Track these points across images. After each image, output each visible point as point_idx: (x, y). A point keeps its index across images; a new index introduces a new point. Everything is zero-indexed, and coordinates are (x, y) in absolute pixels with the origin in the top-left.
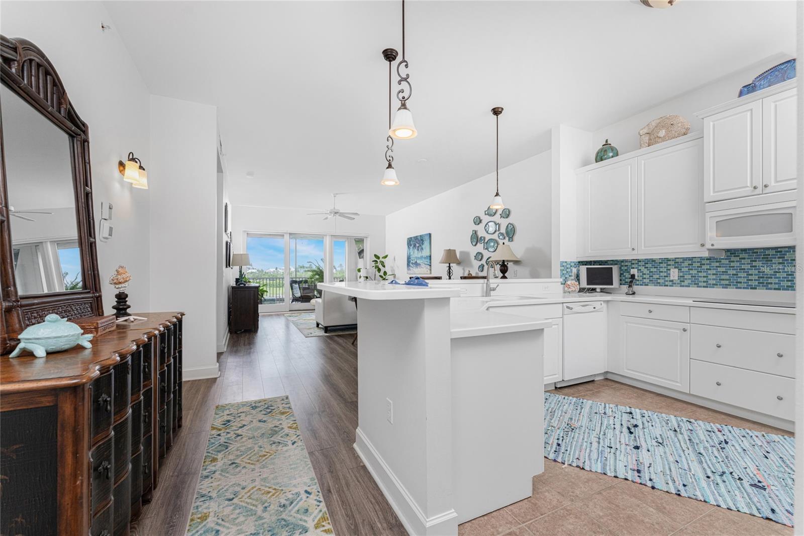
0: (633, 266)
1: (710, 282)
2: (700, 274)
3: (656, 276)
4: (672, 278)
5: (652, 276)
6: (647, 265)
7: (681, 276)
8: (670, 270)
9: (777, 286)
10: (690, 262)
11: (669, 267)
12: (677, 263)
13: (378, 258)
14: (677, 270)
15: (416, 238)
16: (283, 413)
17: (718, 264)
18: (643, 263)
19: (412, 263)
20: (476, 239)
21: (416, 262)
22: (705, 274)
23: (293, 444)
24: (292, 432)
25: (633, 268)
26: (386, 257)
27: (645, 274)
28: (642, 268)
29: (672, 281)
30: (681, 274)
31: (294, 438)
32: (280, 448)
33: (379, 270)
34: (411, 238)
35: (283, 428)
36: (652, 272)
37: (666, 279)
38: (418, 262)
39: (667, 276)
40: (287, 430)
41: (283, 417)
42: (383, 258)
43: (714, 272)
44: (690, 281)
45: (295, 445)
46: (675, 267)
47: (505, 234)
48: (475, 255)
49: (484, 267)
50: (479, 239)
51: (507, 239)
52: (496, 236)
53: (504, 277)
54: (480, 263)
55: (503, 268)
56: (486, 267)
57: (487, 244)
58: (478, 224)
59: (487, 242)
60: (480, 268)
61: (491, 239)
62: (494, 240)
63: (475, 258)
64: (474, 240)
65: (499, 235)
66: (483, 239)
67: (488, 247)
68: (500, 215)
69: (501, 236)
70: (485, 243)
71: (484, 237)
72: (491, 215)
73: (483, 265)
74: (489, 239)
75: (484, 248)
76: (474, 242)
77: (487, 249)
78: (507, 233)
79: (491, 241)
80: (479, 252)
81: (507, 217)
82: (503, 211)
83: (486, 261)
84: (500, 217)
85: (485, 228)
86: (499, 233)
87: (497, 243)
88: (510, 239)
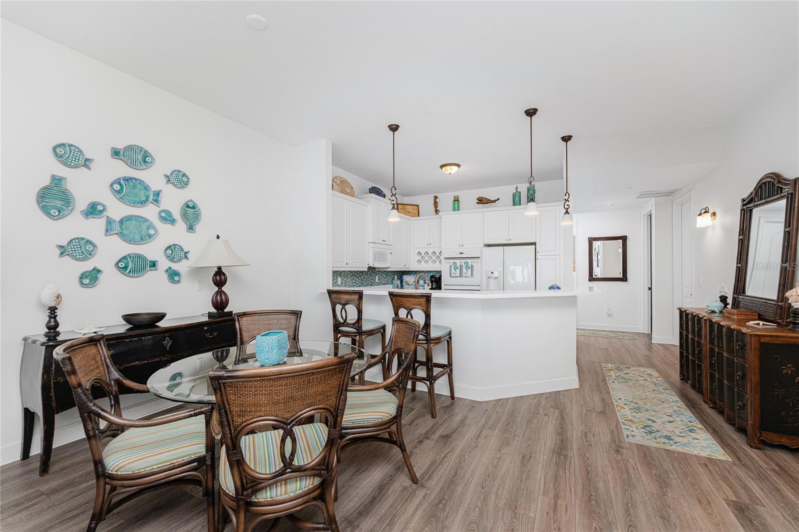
11: (338, 276)
12: (340, 273)
14: (340, 278)
16: (631, 421)
20: (54, 198)
23: (620, 399)
24: (622, 405)
31: (620, 401)
32: (631, 400)
35: (630, 409)
40: (626, 407)
41: (630, 417)
45: (619, 398)
46: (340, 276)
47: (177, 215)
48: (64, 244)
49: (101, 277)
50: (81, 204)
51: (181, 225)
52: (150, 212)
53: (220, 292)
54: (88, 266)
55: (220, 278)
56: (111, 277)
57: (122, 224)
58: (76, 167)
59: (121, 222)
60: (86, 277)
61: (138, 217)
62: (146, 220)
63: (63, 251)
64: (59, 203)
65: (163, 214)
66: (100, 208)
67: (125, 232)
68: (167, 176)
69: (167, 218)
70: (109, 222)
71: (104, 206)
72: (133, 165)
73: (99, 271)
74: (131, 216)
75: (107, 231)
76: (55, 207)
77: (121, 235)
78: (185, 216)
79: (136, 220)
80: (84, 239)
81: (183, 187)
82: (173, 172)
83: (118, 263)
84: (165, 180)
85: (112, 185)
86: (162, 211)
87: (154, 228)
88: (191, 228)
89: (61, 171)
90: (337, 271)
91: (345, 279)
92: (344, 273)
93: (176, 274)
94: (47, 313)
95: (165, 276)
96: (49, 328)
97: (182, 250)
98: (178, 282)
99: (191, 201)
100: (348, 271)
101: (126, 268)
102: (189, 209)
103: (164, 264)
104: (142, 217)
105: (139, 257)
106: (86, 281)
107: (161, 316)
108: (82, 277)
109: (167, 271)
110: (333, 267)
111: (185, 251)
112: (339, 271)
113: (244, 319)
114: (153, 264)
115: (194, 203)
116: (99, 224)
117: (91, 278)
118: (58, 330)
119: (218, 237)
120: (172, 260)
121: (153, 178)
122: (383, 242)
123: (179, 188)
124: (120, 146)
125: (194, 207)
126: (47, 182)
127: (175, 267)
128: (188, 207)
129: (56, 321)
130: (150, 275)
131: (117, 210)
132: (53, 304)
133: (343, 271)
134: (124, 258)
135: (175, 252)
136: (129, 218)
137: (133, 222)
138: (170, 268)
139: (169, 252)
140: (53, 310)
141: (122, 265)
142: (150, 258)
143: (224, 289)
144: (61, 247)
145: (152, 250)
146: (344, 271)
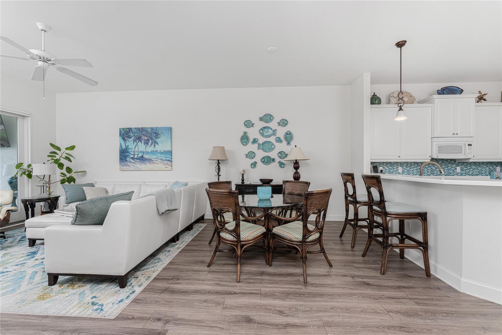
0: (380, 165)
1: (414, 173)
2: (411, 170)
3: (392, 171)
4: (399, 172)
5: (390, 171)
6: (387, 165)
7: (403, 171)
8: (398, 167)
9: (436, 174)
10: (407, 164)
11: (398, 166)
12: (401, 164)
13: (59, 149)
14: (401, 168)
15: (142, 130)
17: (417, 165)
18: (386, 164)
19: (133, 158)
20: (245, 139)
21: (142, 157)
22: (412, 170)
25: (381, 166)
26: (72, 148)
27: (386, 170)
28: (385, 167)
29: (399, 173)
30: (403, 170)
33: (61, 166)
34: (130, 129)
36: (390, 169)
37: (397, 172)
38: (146, 156)
39: (397, 171)
42: (67, 149)
43: (416, 169)
44: (407, 173)
46: (400, 166)
47: (282, 139)
48: (247, 154)
49: (257, 165)
50: (251, 140)
51: (285, 143)
52: (272, 139)
53: (297, 173)
54: (253, 161)
55: (296, 165)
56: (260, 164)
57: (263, 145)
58: (250, 127)
59: (263, 144)
60: (253, 165)
61: (268, 141)
62: (271, 142)
63: (247, 156)
64: (245, 140)
65: (277, 139)
66: (256, 140)
67: (264, 148)
68: (278, 123)
69: (279, 140)
70: (259, 144)
71: (257, 139)
72: (266, 122)
73: (256, 163)
74: (266, 141)
75: (258, 148)
76: (245, 142)
77: (263, 149)
78: (286, 138)
79: (267, 143)
80: (252, 152)
81: (285, 126)
82: (281, 120)
83: (261, 160)
84: (278, 124)
85: (260, 131)
86: (277, 138)
87: (274, 145)
88: (289, 143)
89: (246, 130)
90: (398, 163)
91: (408, 169)
92: (405, 164)
93: (283, 164)
94: (241, 176)
95: (278, 164)
96: (242, 180)
97: (285, 153)
98: (283, 167)
99: (288, 131)
100: (411, 162)
101: (264, 161)
102: (288, 135)
103: (278, 160)
104: (269, 142)
105: (268, 157)
106: (253, 166)
107: (271, 180)
108: (252, 164)
109: (279, 163)
110: (371, 159)
111: (286, 153)
112: (400, 163)
113: (287, 183)
114: (274, 160)
115: (290, 132)
116: (256, 145)
117: (254, 165)
118: (244, 181)
119: (296, 146)
120: (281, 158)
121: (273, 125)
122: (455, 136)
123: (283, 126)
124: (262, 116)
125: (290, 134)
126: (242, 134)
127: (282, 161)
128: (287, 134)
129: (243, 179)
130: (273, 164)
131: (261, 140)
132: (243, 173)
133: (405, 163)
134: (264, 158)
135: (283, 155)
136: (265, 142)
137: (267, 144)
138: (280, 161)
139: (280, 154)
140: (243, 175)
141: (263, 160)
142: (272, 157)
143: (298, 171)
144: (246, 155)
145: (273, 154)
146: (407, 163)
